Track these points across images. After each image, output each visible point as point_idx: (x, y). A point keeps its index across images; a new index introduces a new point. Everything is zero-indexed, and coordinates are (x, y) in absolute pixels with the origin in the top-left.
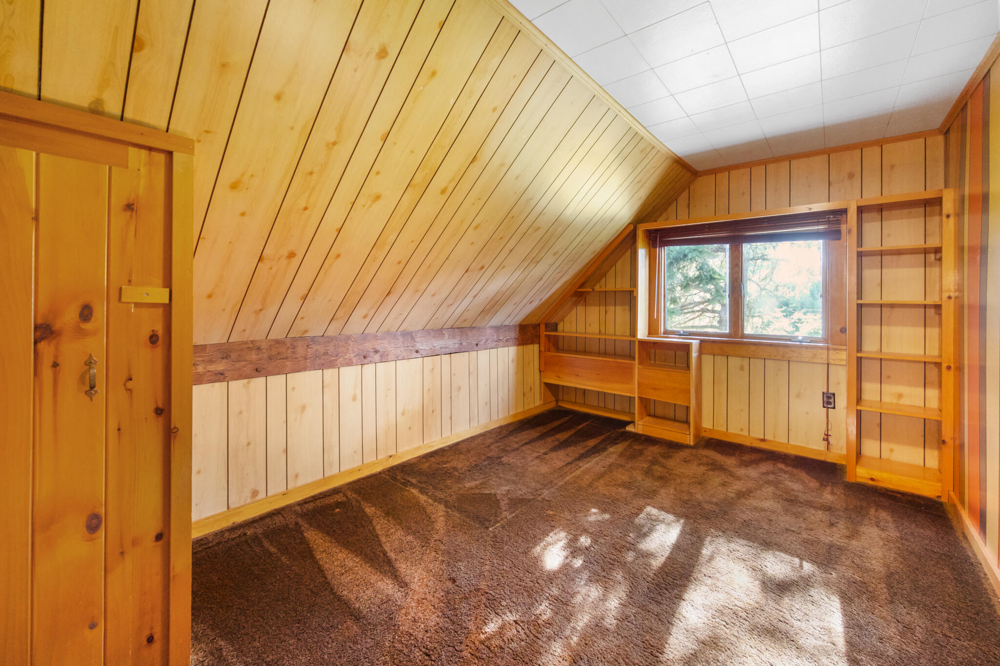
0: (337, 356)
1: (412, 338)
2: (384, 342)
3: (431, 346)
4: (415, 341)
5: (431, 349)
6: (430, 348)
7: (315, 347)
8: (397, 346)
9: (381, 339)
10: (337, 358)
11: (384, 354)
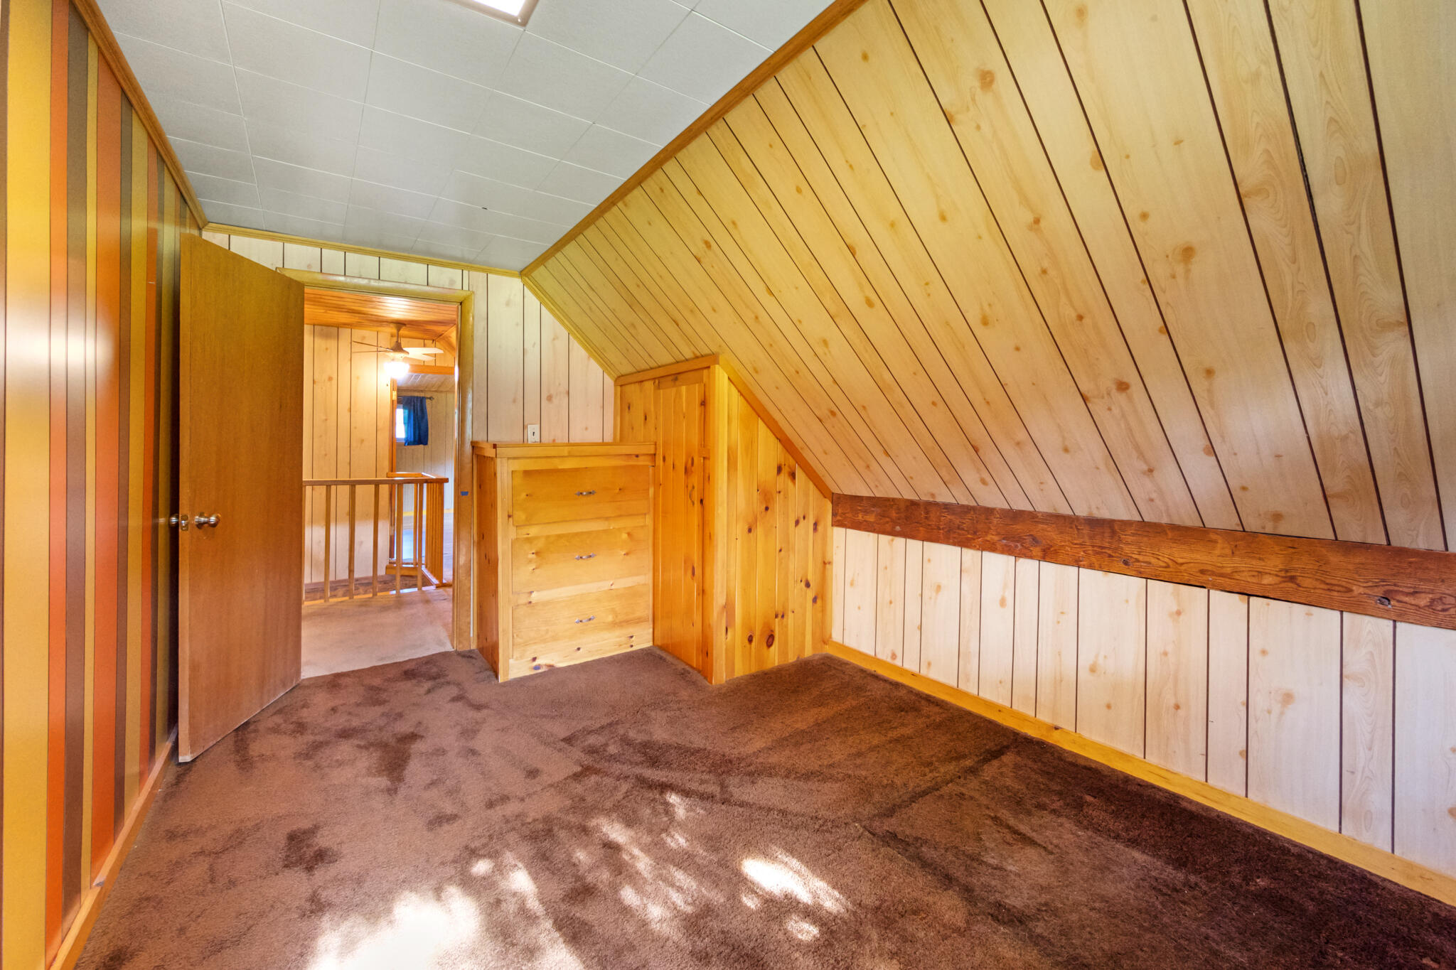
0: (975, 533)
1: (1113, 533)
2: (1049, 529)
3: (1166, 560)
4: (1120, 540)
5: (1168, 567)
6: (1164, 565)
7: (949, 517)
8: (1075, 542)
9: (1043, 523)
10: (975, 537)
11: (1049, 549)
